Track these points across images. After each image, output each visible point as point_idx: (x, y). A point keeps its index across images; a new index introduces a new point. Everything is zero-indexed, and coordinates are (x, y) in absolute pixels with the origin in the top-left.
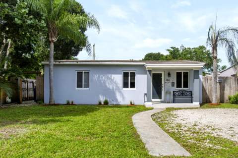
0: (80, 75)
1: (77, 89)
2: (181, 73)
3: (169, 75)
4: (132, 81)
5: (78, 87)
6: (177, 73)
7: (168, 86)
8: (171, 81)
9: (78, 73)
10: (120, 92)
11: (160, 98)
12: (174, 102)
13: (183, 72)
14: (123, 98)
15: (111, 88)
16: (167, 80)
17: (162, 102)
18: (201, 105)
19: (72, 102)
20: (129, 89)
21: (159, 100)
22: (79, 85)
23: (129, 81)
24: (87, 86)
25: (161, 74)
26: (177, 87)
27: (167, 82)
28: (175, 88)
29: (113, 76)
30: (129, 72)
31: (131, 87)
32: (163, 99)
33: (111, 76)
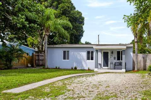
0: (64, 52)
1: (63, 60)
2: (120, 51)
3: (112, 52)
4: (92, 56)
6: (117, 51)
7: (112, 59)
8: (114, 56)
10: (85, 61)
11: (108, 66)
12: (114, 69)
17: (108, 69)
20: (90, 61)
21: (107, 67)
22: (64, 58)
23: (90, 56)
24: (68, 59)
25: (108, 52)
26: (118, 60)
27: (111, 57)
28: (116, 61)
30: (90, 51)
32: (109, 67)
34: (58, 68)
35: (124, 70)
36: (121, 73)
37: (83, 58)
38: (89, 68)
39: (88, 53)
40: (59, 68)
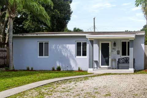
0: (41, 45)
1: (39, 57)
2: (126, 42)
3: (115, 44)
4: (85, 50)
6: (123, 43)
7: (114, 54)
8: (117, 50)
9: (40, 43)
10: (74, 59)
11: (108, 65)
13: (127, 41)
14: (76, 64)
15: (66, 55)
16: (113, 49)
17: (109, 68)
20: (82, 57)
22: (41, 54)
23: (81, 50)
24: (47, 54)
25: (109, 44)
26: (123, 55)
27: (113, 50)
28: (120, 56)
29: (68, 45)
32: (110, 66)
33: (66, 46)
34: (30, 69)
35: (131, 70)
36: (127, 74)
37: (71, 54)
38: (79, 69)
39: (79, 45)
40: (32, 70)
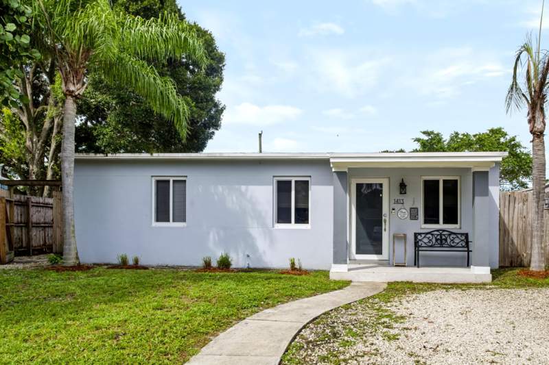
1: (155, 224)
2: (437, 182)
4: (302, 206)
5: (158, 220)
6: (426, 182)
7: (401, 218)
8: (408, 205)
9: (158, 182)
11: (379, 252)
12: (416, 263)
13: (441, 179)
16: (397, 202)
18: (495, 273)
19: (136, 261)
21: (374, 257)
23: (291, 204)
24: (182, 217)
25: (380, 186)
27: (397, 207)
28: (421, 226)
29: (251, 188)
30: (293, 180)
31: (297, 221)
32: (385, 254)
33: (247, 190)
40: (137, 265)
